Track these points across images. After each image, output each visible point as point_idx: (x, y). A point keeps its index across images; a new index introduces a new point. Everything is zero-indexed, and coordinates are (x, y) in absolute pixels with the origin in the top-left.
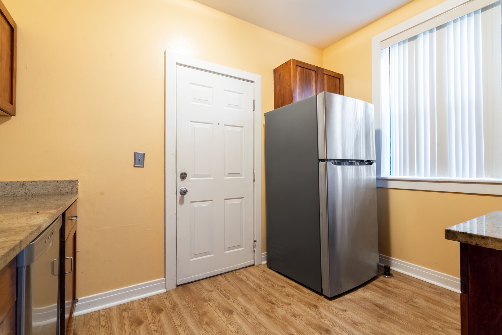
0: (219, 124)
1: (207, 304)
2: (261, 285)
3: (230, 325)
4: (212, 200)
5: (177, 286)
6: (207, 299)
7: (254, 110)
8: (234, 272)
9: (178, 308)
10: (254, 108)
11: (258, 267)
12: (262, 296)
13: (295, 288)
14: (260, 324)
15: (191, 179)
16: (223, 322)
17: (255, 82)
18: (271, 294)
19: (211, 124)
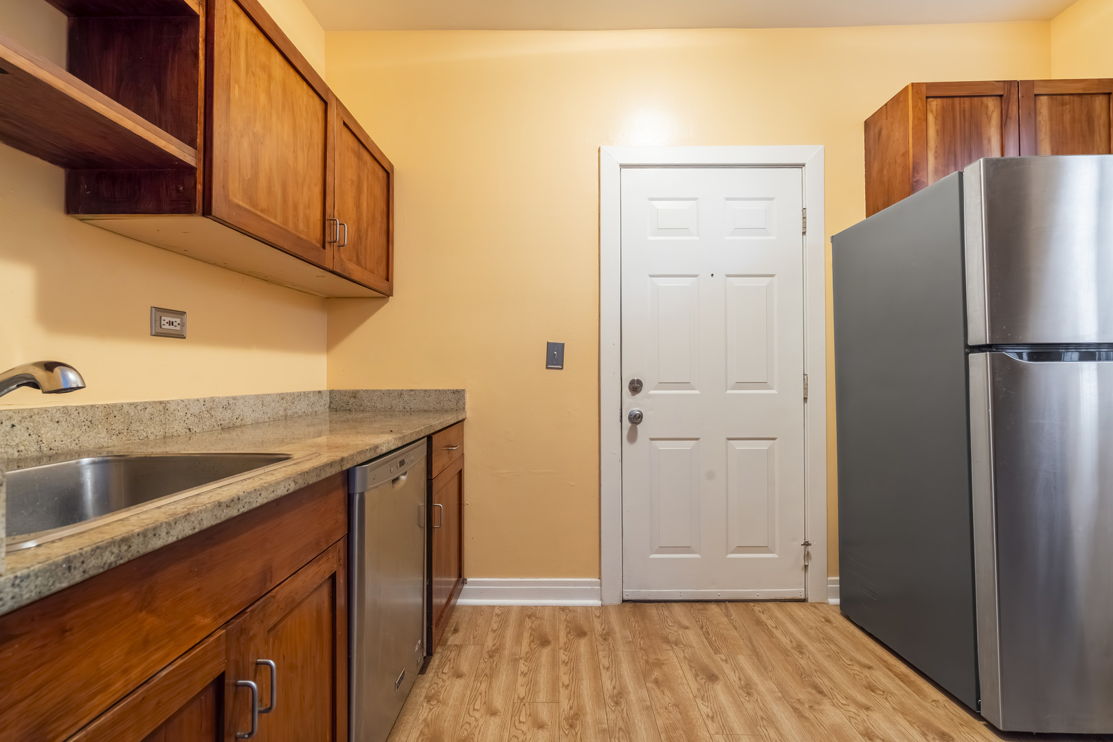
0: (712, 275)
1: (669, 648)
2: (806, 646)
3: (702, 700)
4: (697, 439)
5: (624, 601)
6: (672, 638)
7: (804, 233)
8: (751, 604)
9: (613, 639)
10: (804, 227)
11: (815, 607)
12: (799, 668)
13: (900, 679)
14: (771, 721)
15: (652, 392)
16: (689, 690)
17: (806, 165)
18: (824, 672)
19: (696, 276)
